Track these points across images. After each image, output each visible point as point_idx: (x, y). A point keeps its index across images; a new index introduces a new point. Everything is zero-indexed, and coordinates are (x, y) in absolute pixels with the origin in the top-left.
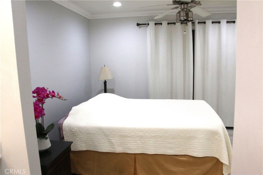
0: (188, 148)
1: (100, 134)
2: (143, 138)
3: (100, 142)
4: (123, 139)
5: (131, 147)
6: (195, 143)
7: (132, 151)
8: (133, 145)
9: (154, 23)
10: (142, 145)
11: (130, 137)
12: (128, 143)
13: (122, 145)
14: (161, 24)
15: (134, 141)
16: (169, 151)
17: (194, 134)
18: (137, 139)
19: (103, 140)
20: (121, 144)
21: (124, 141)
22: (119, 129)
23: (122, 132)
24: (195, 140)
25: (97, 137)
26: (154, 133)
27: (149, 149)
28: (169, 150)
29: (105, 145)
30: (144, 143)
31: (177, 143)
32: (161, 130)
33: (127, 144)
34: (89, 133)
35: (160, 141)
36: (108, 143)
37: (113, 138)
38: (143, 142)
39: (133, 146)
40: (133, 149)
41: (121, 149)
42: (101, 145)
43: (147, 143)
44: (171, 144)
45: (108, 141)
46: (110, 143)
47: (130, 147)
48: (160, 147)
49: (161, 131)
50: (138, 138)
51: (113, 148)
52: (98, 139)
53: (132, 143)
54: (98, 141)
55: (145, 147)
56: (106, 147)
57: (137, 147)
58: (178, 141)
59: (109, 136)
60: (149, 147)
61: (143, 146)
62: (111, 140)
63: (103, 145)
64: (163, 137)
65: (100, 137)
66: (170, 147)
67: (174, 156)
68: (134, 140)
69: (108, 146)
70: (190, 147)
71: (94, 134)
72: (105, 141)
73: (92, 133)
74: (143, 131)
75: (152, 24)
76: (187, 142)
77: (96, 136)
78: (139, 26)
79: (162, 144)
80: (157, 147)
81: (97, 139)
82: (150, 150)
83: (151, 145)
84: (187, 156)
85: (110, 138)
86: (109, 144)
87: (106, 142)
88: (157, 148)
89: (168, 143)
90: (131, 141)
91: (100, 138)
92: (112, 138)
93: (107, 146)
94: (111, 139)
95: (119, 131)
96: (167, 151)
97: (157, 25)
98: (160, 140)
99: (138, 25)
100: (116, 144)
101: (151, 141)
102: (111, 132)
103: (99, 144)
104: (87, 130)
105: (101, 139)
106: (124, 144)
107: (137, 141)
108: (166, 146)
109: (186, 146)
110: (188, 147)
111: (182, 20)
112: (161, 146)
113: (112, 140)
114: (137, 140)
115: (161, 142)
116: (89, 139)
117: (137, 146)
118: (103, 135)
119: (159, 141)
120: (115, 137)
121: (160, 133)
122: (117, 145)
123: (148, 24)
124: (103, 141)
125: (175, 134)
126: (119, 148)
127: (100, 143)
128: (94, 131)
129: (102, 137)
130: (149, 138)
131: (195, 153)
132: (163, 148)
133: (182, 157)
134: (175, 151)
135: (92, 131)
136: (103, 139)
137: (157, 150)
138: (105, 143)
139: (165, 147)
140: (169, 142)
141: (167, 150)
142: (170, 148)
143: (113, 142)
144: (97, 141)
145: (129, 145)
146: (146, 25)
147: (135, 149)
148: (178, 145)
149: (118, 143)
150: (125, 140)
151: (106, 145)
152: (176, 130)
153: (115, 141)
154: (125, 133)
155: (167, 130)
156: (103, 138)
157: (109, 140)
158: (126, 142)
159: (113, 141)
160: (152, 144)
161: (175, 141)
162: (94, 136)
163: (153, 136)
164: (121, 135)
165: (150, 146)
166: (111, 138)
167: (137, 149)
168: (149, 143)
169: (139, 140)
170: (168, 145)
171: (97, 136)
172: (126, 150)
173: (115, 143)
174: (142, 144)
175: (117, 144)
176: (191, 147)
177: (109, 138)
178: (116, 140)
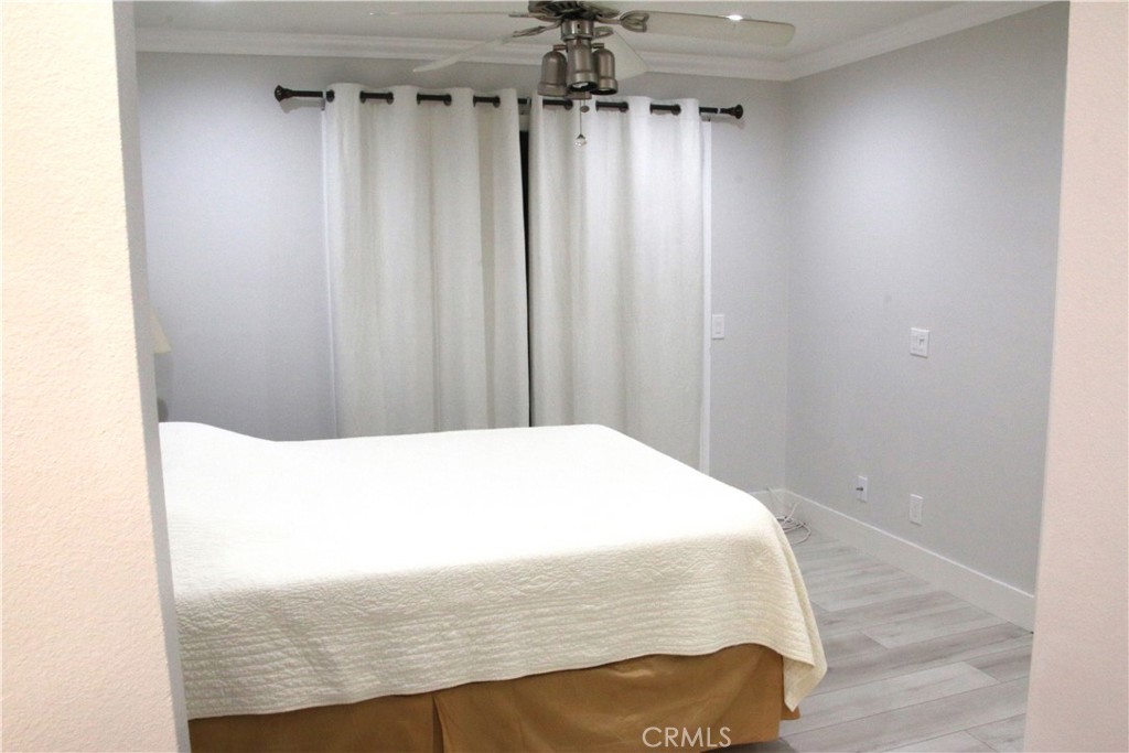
0: (658, 627)
1: (260, 628)
2: (475, 613)
3: (265, 666)
4: (382, 632)
5: (419, 666)
6: (685, 598)
7: (423, 681)
8: (430, 655)
9: (356, 89)
10: (468, 645)
11: (412, 617)
12: (406, 645)
13: (374, 663)
14: (389, 97)
15: (432, 635)
16: (584, 652)
17: (680, 563)
18: (446, 620)
19: (279, 653)
20: (372, 658)
21: (383, 643)
22: (362, 587)
23: (374, 599)
24: (685, 587)
25: (247, 643)
26: (521, 584)
27: (501, 659)
28: (583, 648)
29: (293, 677)
30: (479, 634)
31: (615, 612)
32: (550, 564)
33: (401, 654)
34: (203, 629)
35: (548, 615)
36: (305, 666)
37: (328, 634)
38: (473, 631)
39: (430, 658)
40: (427, 670)
41: (368, 681)
42: (272, 681)
43: (493, 632)
44: (592, 619)
45: (306, 655)
46: (311, 664)
47: (415, 667)
48: (548, 641)
49: (550, 570)
50: (452, 616)
51: (332, 684)
52: (251, 653)
53: (424, 643)
54: (256, 662)
55: (486, 653)
56: (298, 685)
57: (446, 657)
58: (619, 602)
59: (308, 630)
60: (503, 649)
61: (474, 648)
62: (318, 645)
63: (282, 676)
64: (559, 593)
65: (263, 641)
66: (591, 633)
67: (602, 670)
68: (434, 630)
69: (305, 679)
70: (666, 621)
71: (234, 630)
72: (291, 656)
73: (217, 629)
74: (472, 583)
75: (347, 94)
76: (652, 600)
77: (240, 640)
78: (285, 100)
79: (554, 628)
80: (536, 645)
81: (245, 655)
82: (507, 664)
83: (508, 641)
84: (651, 661)
85: (315, 639)
86: (311, 668)
87: (292, 661)
88: (536, 650)
89: (582, 616)
90: (415, 635)
91: (265, 644)
92: (325, 638)
93: (299, 681)
94: (319, 640)
95: (358, 598)
96: (576, 653)
97: (369, 102)
98: (547, 610)
99: (282, 94)
100: (348, 664)
101: (508, 622)
102: (318, 606)
103: (260, 679)
104: (189, 616)
105: (269, 650)
106: (388, 656)
107: (444, 633)
108: (570, 632)
109: (652, 618)
110: (657, 622)
111: (580, 86)
112: (553, 637)
113: (324, 644)
114: (447, 624)
115: (552, 619)
116: (202, 663)
117: (447, 652)
118: (278, 630)
119: (541, 615)
120: (338, 628)
121: (548, 580)
122: (352, 666)
123: (331, 96)
124: (279, 659)
125: (607, 575)
126: (362, 679)
127: (266, 672)
128: (227, 617)
129: (272, 639)
130: (500, 610)
131: (689, 642)
132: (561, 642)
133: (633, 669)
134: (606, 648)
135: (221, 616)
136: (279, 647)
137: (537, 654)
138: (290, 666)
139: (569, 636)
140: (587, 611)
141: (577, 650)
142: (589, 637)
143: (332, 655)
144: (246, 664)
145: (412, 658)
146: (318, 99)
147: (439, 668)
148: (618, 620)
149: (355, 658)
150: (390, 634)
151: (297, 677)
152: (611, 556)
153: (344, 647)
154: (390, 601)
155: (572, 563)
156: (276, 644)
157: (308, 650)
158: (397, 645)
159: (331, 650)
160: (513, 634)
161: (605, 606)
162: (229, 643)
163: (515, 598)
164: (373, 613)
165: (505, 644)
166: (322, 635)
167: (449, 667)
168: (501, 632)
169: (456, 627)
170: (579, 626)
171: (247, 639)
172: (395, 681)
173: (340, 658)
174: (468, 640)
175: (353, 662)
176: (669, 617)
177: (309, 636)
178: (345, 643)
